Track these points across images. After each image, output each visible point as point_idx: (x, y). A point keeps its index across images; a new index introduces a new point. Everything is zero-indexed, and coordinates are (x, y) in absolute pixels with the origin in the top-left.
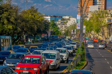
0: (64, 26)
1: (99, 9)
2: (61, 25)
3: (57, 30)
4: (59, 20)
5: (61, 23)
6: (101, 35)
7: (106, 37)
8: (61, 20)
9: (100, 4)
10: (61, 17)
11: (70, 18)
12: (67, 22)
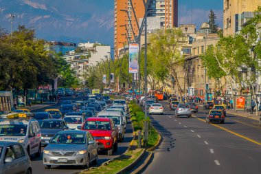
0: (81, 65)
1: (162, 24)
2: (75, 63)
3: (70, 76)
4: (71, 52)
5: (76, 58)
6: (170, 84)
7: (182, 88)
8: (76, 52)
9: (164, 14)
10: (75, 45)
11: (94, 46)
12: (89, 56)
